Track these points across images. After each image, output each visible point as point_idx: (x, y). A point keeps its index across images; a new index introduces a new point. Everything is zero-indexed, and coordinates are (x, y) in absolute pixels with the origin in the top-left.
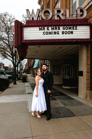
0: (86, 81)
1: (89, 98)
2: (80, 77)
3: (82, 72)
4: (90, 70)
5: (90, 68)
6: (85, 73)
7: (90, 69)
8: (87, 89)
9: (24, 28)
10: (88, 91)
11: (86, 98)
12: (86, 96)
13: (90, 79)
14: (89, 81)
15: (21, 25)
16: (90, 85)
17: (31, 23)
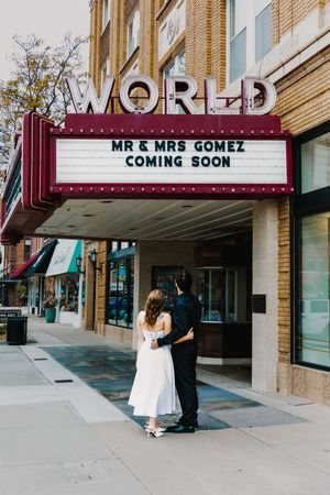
0: (278, 328)
1: (286, 390)
2: (256, 317)
3: (263, 298)
4: (288, 291)
5: (288, 283)
6: (273, 304)
7: (288, 287)
8: (281, 360)
9: (58, 140)
10: (284, 366)
11: (278, 390)
12: (275, 384)
13: (289, 323)
14: (288, 331)
15: (48, 131)
16: (288, 345)
17: (84, 126)
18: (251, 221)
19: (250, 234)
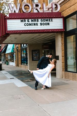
0: (62, 63)
1: (64, 78)
3: (58, 56)
5: (64, 53)
6: (60, 58)
7: (64, 54)
8: (63, 71)
9: (7, 20)
10: (63, 72)
11: (62, 78)
12: (62, 76)
13: (64, 62)
14: (64, 64)
15: (5, 18)
16: (64, 67)
17: (13, 16)
18: (55, 38)
19: (55, 41)
